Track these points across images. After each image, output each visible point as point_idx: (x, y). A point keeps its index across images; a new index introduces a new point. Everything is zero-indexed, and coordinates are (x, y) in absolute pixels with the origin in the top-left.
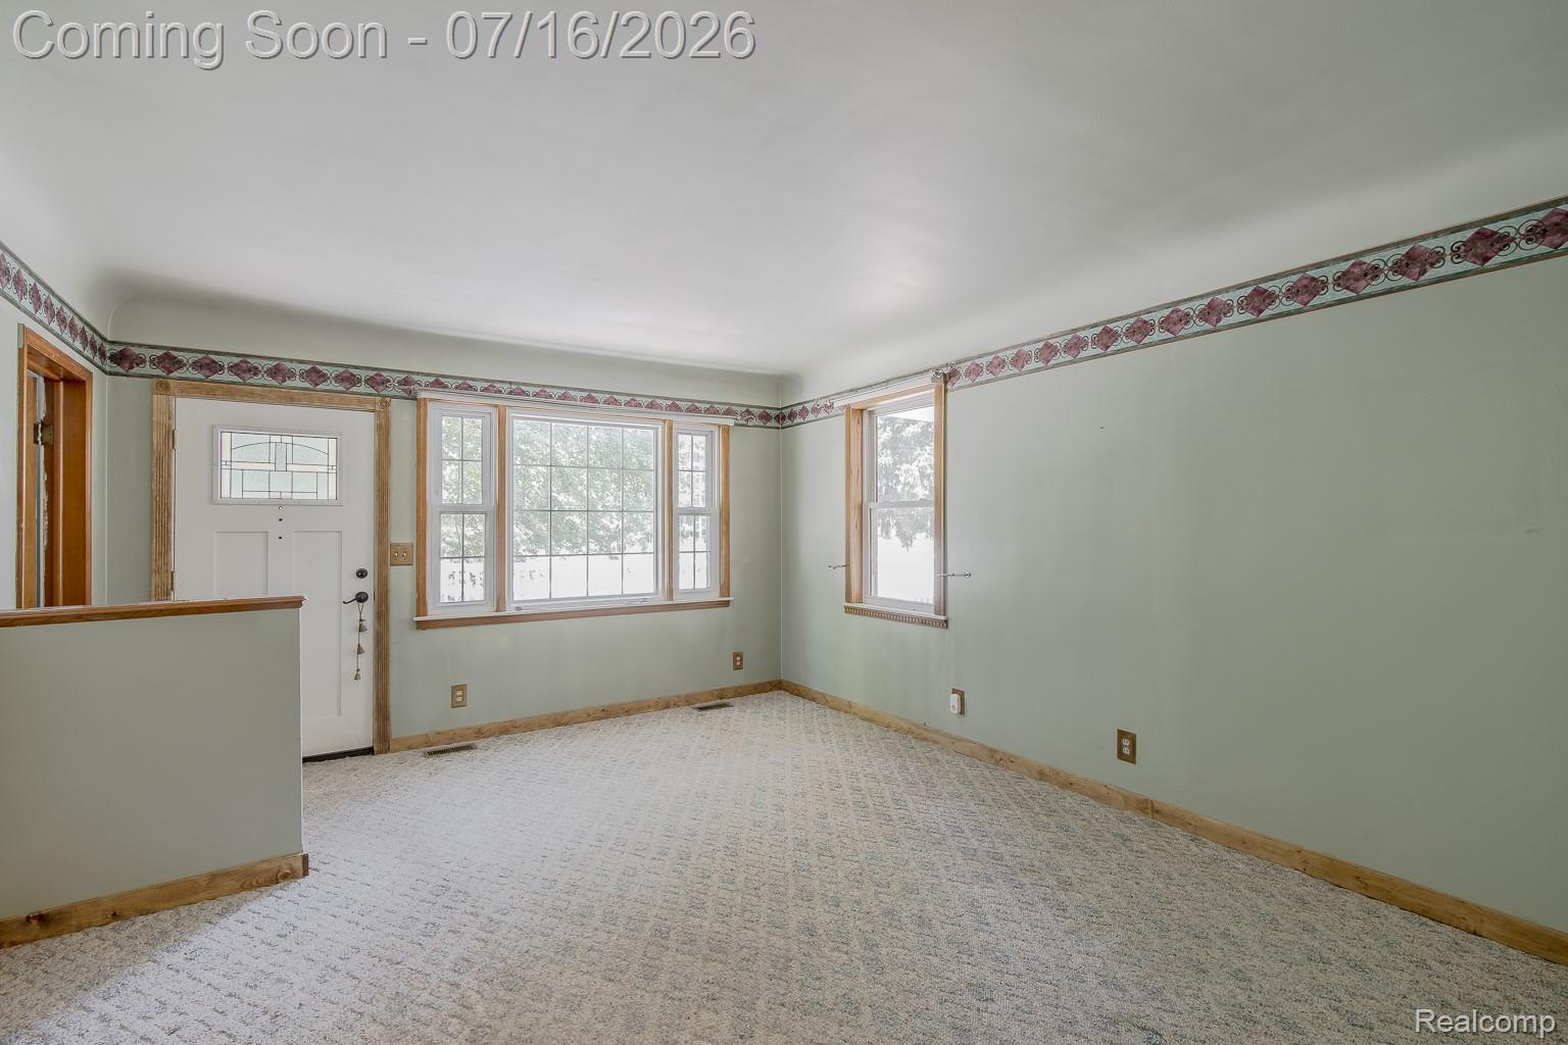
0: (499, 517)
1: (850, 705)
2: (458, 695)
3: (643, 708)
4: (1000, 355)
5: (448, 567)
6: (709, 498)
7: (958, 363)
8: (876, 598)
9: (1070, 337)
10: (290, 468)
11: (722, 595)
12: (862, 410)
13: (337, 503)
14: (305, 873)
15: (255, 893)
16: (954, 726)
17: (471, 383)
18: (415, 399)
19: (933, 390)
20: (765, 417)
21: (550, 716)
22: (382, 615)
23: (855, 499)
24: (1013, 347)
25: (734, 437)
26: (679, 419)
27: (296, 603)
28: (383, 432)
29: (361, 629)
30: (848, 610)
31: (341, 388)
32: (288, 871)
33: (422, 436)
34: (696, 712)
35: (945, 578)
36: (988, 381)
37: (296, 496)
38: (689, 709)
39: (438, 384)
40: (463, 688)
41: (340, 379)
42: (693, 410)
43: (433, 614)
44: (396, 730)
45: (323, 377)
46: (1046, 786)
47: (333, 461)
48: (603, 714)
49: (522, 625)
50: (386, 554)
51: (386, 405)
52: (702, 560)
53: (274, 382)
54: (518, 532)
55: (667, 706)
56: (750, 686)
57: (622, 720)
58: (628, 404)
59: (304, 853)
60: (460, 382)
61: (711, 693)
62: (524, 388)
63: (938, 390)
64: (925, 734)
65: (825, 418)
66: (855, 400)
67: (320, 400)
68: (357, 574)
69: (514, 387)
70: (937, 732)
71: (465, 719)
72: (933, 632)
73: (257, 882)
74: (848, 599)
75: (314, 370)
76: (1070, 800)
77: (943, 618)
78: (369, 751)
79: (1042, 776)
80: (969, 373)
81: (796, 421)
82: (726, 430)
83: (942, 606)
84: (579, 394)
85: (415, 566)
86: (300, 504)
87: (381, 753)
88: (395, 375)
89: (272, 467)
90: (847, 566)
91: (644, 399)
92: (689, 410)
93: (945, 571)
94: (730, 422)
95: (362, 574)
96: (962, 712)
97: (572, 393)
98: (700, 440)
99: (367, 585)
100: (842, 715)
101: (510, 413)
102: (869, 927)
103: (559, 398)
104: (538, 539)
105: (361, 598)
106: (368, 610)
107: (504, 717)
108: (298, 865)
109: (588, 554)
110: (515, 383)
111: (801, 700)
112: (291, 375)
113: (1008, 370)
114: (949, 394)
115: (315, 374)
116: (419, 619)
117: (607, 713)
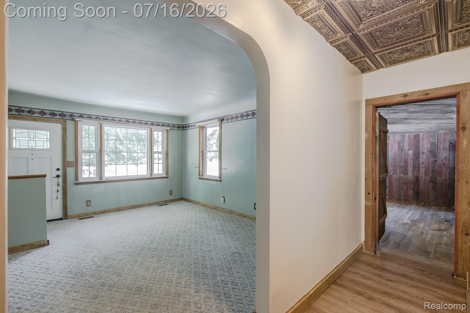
0: (100, 153)
1: (200, 203)
2: (88, 203)
3: (143, 206)
4: (233, 116)
5: (85, 168)
6: (163, 149)
7: (224, 117)
8: (206, 175)
9: (246, 113)
10: (35, 139)
11: (166, 175)
12: (203, 127)
13: (50, 149)
14: (48, 245)
15: (34, 249)
16: (222, 205)
17: (91, 116)
18: (74, 120)
19: (218, 123)
20: (179, 127)
21: (116, 208)
22: (65, 181)
23: (201, 150)
24: (236, 114)
25: (169, 132)
26: (154, 128)
27: (44, 176)
28: (64, 130)
29: (58, 185)
30: (199, 178)
31: (51, 117)
32: (43, 244)
33: (76, 131)
34: (158, 206)
35: (221, 170)
36: (230, 122)
37: (37, 147)
38: (157, 206)
39: (81, 116)
40: (90, 201)
41: (50, 114)
42: (158, 125)
43: (80, 180)
44: (69, 213)
45: (45, 114)
46: (241, 217)
47: (48, 138)
48: (131, 207)
49: (108, 184)
50: (65, 163)
51: (65, 122)
52: (161, 166)
53: (30, 115)
54: (106, 158)
55: (150, 205)
56: (174, 199)
57: (137, 209)
58: (139, 123)
59: (48, 239)
60: (88, 116)
61: (163, 201)
62: (108, 118)
63: (220, 123)
64: (216, 208)
65: (194, 128)
66: (202, 124)
67: (44, 120)
68: (57, 169)
69: (104, 117)
70: (219, 207)
71: (90, 210)
72: (218, 183)
73: (35, 247)
74: (199, 176)
75: (42, 112)
76: (244, 219)
77: (220, 179)
78: (61, 219)
79: (240, 215)
80: (226, 120)
81: (187, 128)
82: (167, 130)
83: (220, 177)
84: (124, 120)
85: (75, 167)
86: (38, 150)
87: (65, 219)
88: (68, 113)
89: (29, 139)
90: (199, 167)
91: (144, 122)
92: (157, 125)
93: (221, 168)
94: (169, 128)
95: (58, 170)
96: (224, 202)
97: (122, 120)
98: (160, 133)
99: (60, 173)
100: (198, 205)
101: (103, 125)
102: (190, 244)
103: (118, 121)
104: (112, 160)
105: (58, 176)
106: (60, 180)
107: (102, 209)
108: (46, 243)
109: (127, 164)
110: (105, 116)
111: (188, 202)
112: (35, 113)
113: (235, 120)
114: (222, 124)
115: (43, 113)
116: (76, 182)
117: (133, 207)
